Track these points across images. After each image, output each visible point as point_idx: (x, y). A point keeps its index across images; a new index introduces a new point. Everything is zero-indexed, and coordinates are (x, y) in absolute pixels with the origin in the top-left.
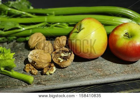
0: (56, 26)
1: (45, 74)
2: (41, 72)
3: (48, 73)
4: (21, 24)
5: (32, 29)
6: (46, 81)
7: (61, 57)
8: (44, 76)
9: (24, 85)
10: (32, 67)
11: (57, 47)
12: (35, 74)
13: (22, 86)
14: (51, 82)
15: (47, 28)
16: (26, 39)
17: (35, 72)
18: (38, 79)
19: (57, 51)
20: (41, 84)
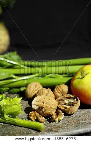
1: (54, 121)
3: (57, 120)
6: (57, 128)
7: (66, 104)
9: (34, 133)
10: (38, 115)
11: (59, 94)
12: (43, 121)
13: (32, 133)
14: (63, 129)
17: (42, 119)
18: (47, 126)
19: (60, 98)
20: (52, 131)
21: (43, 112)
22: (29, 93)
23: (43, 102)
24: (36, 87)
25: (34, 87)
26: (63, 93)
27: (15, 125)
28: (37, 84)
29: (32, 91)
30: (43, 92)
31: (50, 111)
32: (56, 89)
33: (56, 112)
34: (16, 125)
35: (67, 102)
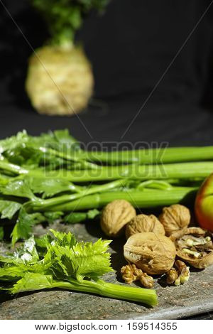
0: (146, 187)
1: (174, 285)
2: (157, 280)
3: (178, 281)
4: (76, 183)
5: (99, 193)
6: (180, 297)
7: (189, 248)
8: (170, 289)
9: (140, 310)
10: (139, 272)
11: (172, 227)
12: (151, 285)
13: (136, 311)
14: (191, 299)
15: (131, 190)
16: (87, 216)
17: (148, 280)
18: (161, 295)
19: (175, 235)
20: (173, 305)
21: (150, 266)
22: (110, 225)
23: (150, 248)
24: (123, 212)
25: (120, 212)
26: (180, 225)
27: (99, 294)
28: (125, 206)
29: (118, 221)
30: (145, 224)
31: (164, 266)
32: (167, 216)
33: (174, 266)
34: (101, 294)
35: (190, 242)
